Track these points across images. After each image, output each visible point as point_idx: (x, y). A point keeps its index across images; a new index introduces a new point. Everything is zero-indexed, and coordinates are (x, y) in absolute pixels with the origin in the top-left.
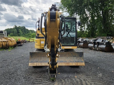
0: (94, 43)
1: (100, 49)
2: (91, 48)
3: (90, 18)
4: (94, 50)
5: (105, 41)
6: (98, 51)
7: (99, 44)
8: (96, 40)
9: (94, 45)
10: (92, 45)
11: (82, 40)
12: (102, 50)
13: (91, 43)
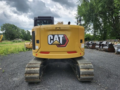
0: (100, 45)
1: (104, 50)
2: (97, 49)
3: (103, 24)
4: (100, 50)
5: (108, 43)
6: (102, 51)
7: (103, 45)
8: (102, 42)
9: (100, 47)
10: (98, 46)
11: (91, 42)
12: (106, 50)
13: (97, 45)
